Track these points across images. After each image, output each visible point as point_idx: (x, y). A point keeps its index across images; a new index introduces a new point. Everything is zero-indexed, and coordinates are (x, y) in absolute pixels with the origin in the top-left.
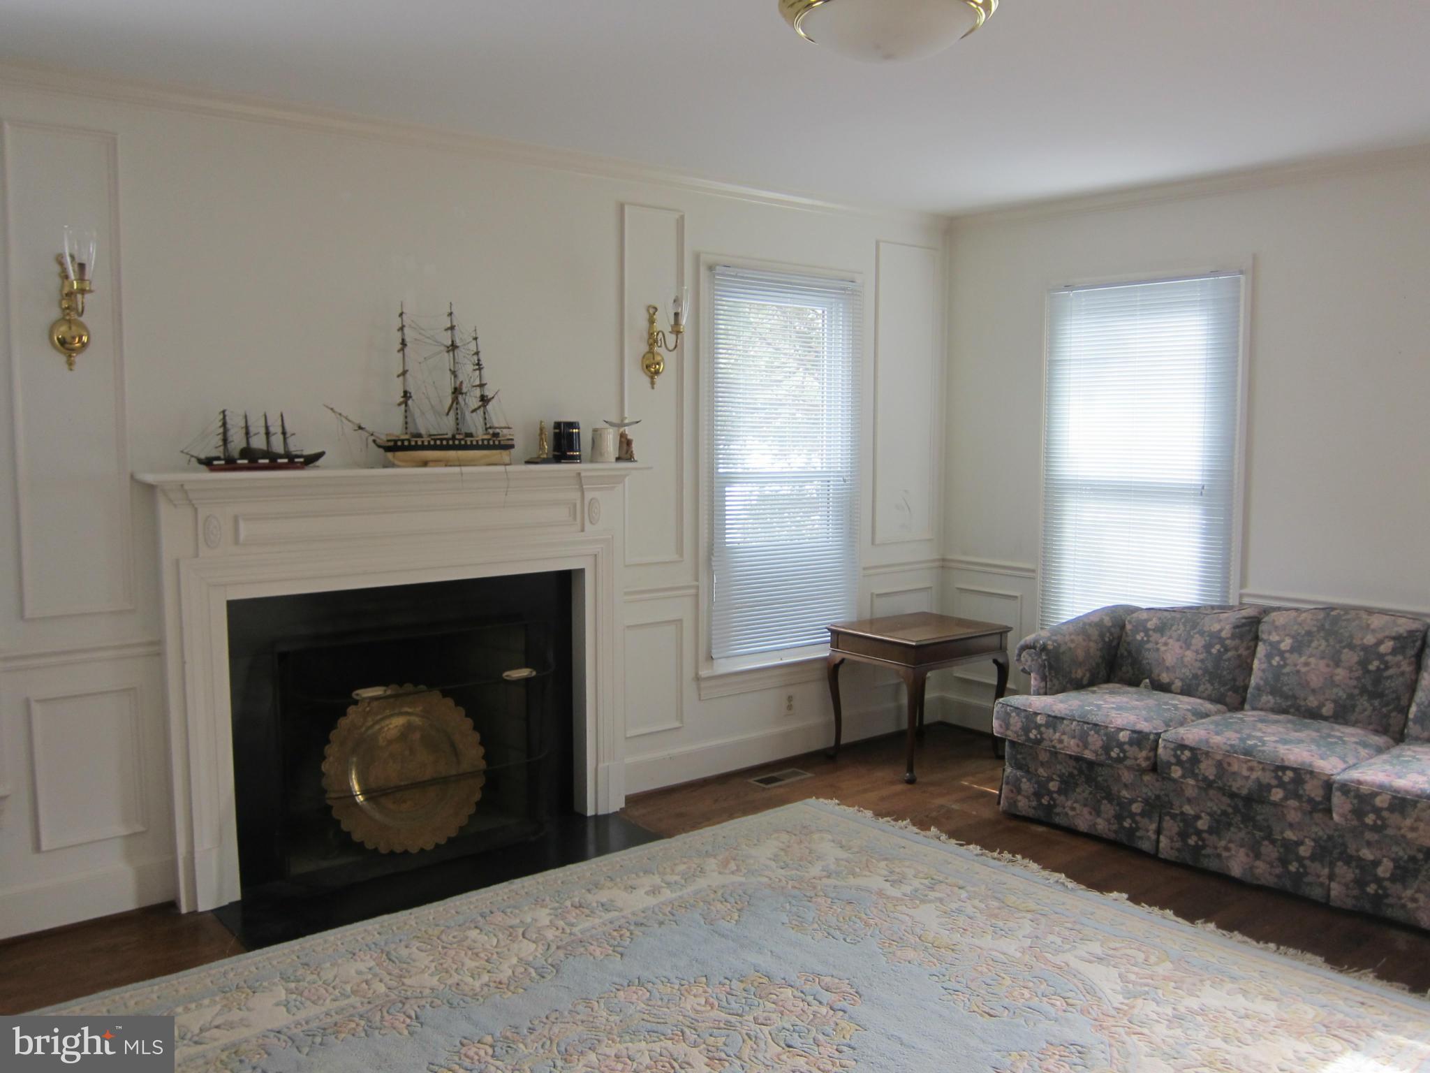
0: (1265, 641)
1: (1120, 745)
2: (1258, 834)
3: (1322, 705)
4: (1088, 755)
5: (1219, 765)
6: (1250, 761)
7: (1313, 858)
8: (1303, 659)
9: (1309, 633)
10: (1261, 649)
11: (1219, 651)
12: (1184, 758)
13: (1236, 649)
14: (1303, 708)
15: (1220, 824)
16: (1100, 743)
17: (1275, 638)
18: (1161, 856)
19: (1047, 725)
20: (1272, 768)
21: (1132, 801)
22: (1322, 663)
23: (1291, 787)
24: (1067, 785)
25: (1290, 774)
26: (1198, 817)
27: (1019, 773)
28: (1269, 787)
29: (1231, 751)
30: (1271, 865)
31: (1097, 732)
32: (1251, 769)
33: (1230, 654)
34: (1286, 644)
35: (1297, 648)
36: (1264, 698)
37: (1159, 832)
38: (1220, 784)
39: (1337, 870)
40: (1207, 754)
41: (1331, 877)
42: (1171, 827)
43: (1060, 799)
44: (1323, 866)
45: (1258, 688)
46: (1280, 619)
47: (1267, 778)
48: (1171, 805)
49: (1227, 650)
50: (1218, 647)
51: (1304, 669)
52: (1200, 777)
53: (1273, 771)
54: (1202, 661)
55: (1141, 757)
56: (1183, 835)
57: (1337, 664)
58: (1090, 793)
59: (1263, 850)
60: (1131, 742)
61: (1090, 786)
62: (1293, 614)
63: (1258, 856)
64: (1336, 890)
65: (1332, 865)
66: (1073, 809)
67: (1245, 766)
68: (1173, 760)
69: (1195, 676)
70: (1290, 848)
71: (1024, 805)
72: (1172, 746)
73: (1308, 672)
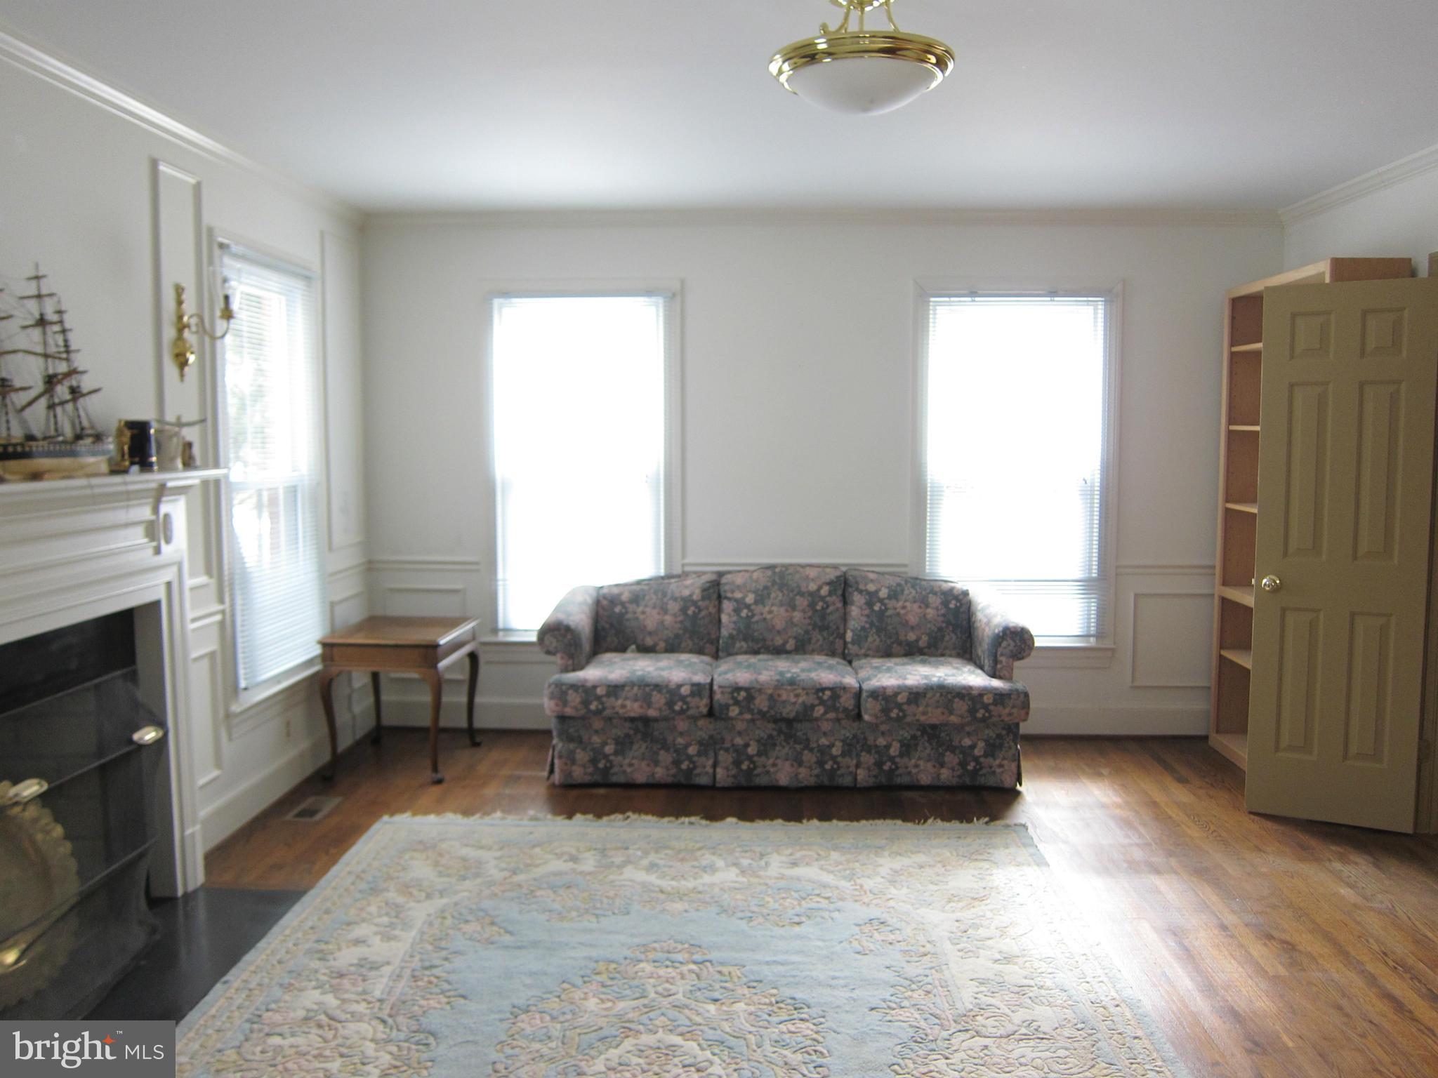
0: (729, 599)
1: (683, 699)
2: (798, 747)
3: (785, 643)
4: (652, 713)
5: (771, 697)
6: (795, 689)
7: (843, 754)
8: (767, 609)
9: (766, 588)
10: (727, 606)
11: (694, 612)
12: (740, 698)
13: (707, 608)
14: (771, 648)
15: (766, 746)
16: (663, 701)
17: (738, 595)
18: (718, 785)
19: (608, 695)
20: (813, 691)
21: (687, 746)
22: (782, 610)
23: (829, 703)
24: (623, 745)
25: (828, 693)
26: (747, 745)
27: (572, 746)
28: (813, 707)
29: (779, 685)
30: (810, 768)
31: (660, 692)
32: (797, 696)
33: (703, 613)
34: (750, 599)
35: (760, 600)
36: (738, 645)
37: (715, 766)
38: (772, 712)
39: (862, 759)
40: (760, 691)
41: (858, 766)
42: (725, 758)
43: (617, 760)
44: (852, 760)
45: (731, 637)
46: (739, 580)
47: (811, 699)
48: (723, 740)
49: (700, 610)
50: (692, 609)
51: (769, 617)
52: (756, 711)
53: (814, 694)
54: (681, 622)
55: (702, 705)
56: (737, 763)
57: (794, 608)
58: (647, 748)
59: (804, 758)
60: (693, 694)
61: (646, 742)
62: (747, 575)
63: (800, 764)
64: (862, 774)
65: (858, 756)
66: (631, 765)
67: (792, 694)
68: (731, 702)
69: (677, 636)
70: (824, 751)
71: (579, 774)
72: (730, 690)
73: (773, 618)
